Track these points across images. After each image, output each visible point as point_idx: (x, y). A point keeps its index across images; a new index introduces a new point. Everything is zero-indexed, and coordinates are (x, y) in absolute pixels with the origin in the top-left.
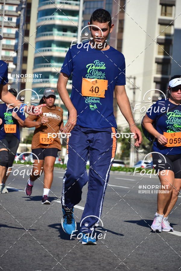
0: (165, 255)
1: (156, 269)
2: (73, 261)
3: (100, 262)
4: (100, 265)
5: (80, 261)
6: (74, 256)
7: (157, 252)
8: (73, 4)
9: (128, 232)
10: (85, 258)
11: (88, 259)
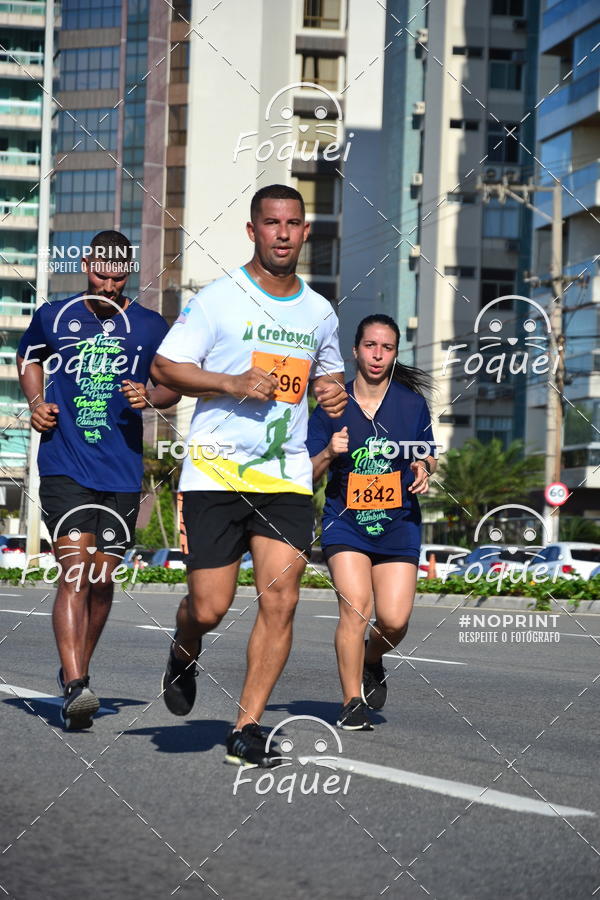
0: (331, 839)
1: (305, 884)
2: (41, 871)
3: (125, 870)
4: (125, 879)
5: (63, 870)
6: (43, 856)
7: (306, 830)
8: (23, 59)
9: (217, 774)
10: (79, 861)
11: (86, 865)
